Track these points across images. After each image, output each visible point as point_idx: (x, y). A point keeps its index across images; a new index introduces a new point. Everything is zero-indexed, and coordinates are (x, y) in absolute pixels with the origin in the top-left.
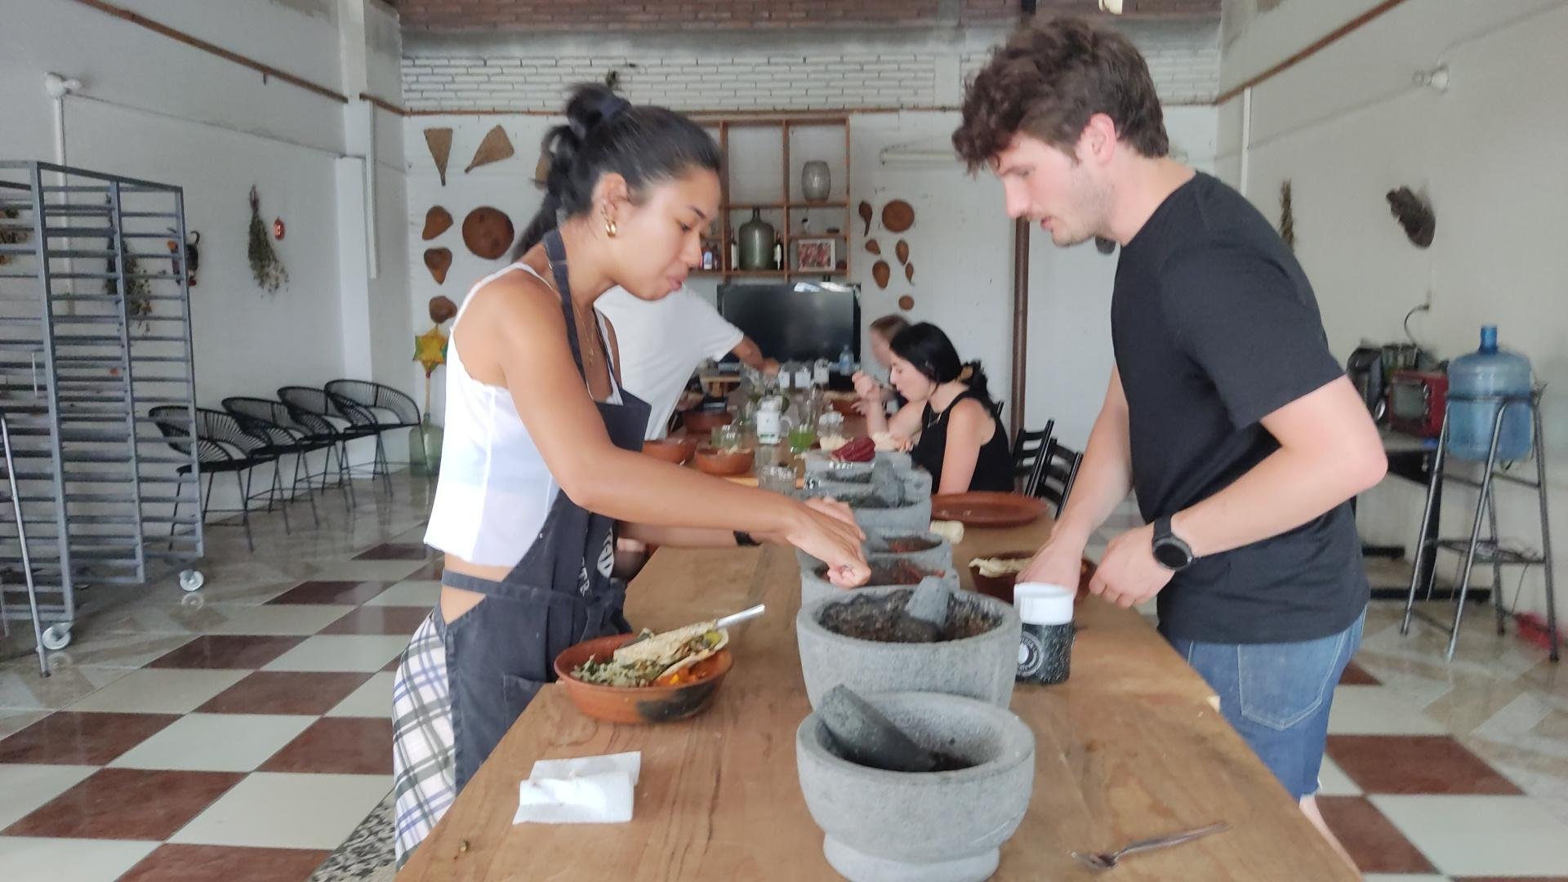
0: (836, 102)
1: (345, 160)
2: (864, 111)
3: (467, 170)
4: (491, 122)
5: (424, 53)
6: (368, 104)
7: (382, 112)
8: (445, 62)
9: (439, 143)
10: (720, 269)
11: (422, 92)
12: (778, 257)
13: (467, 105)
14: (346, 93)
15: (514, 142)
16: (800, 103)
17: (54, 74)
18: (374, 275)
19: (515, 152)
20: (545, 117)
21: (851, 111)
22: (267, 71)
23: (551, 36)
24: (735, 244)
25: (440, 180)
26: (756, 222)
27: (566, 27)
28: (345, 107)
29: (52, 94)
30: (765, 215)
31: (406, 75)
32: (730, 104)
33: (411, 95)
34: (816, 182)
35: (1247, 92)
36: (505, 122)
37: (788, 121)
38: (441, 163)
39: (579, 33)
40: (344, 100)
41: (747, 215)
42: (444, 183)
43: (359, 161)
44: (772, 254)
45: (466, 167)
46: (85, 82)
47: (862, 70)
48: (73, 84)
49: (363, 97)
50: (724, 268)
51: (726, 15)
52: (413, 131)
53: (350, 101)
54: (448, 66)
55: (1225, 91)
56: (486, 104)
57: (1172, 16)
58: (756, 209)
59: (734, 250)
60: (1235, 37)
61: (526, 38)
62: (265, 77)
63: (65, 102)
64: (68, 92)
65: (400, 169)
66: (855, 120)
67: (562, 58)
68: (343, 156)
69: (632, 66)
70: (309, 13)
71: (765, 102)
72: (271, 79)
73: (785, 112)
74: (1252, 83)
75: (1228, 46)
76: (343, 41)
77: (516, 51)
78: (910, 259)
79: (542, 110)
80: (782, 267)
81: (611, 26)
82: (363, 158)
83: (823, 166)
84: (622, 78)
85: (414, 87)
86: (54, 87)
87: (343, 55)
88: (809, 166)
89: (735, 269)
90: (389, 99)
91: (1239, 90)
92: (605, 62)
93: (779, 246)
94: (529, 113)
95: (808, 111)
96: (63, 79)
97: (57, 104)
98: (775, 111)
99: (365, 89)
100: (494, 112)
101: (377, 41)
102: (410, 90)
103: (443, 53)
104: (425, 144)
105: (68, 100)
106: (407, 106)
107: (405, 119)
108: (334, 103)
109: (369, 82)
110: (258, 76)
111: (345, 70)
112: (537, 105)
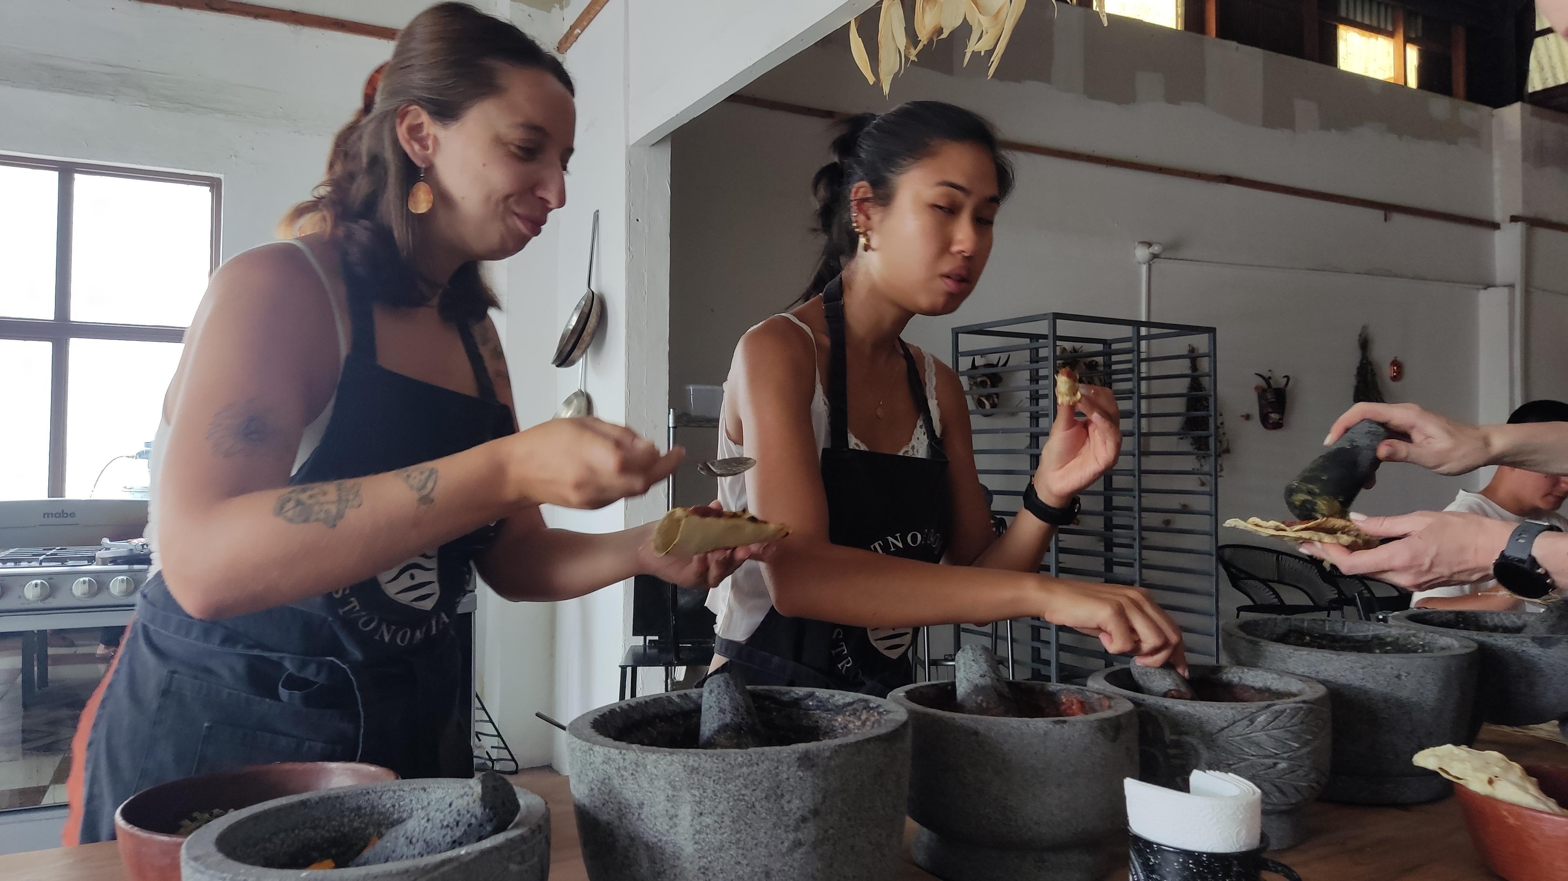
1: (1490, 290)
6: (1519, 227)
7: (1543, 235)
14: (1498, 215)
17: (1143, 243)
22: (1388, 208)
28: (1497, 233)
29: (1140, 261)
40: (1495, 226)
43: (1506, 290)
48: (1156, 249)
49: (1514, 219)
53: (1502, 226)
62: (1386, 215)
63: (1154, 267)
64: (1155, 256)
68: (1487, 286)
70: (1452, 141)
72: (1398, 218)
76: (1496, 163)
82: (1511, 286)
86: (1142, 253)
87: (1497, 178)
96: (1150, 245)
97: (1144, 268)
99: (1518, 210)
105: (1158, 264)
108: (1481, 233)
109: (1526, 202)
110: (1380, 214)
111: (1497, 194)
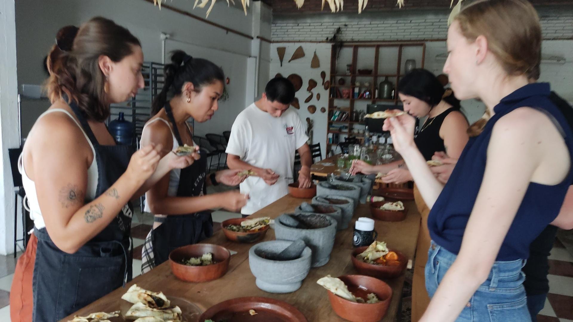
0: (421, 37)
1: (251, 58)
2: (432, 40)
3: (289, 61)
4: (298, 45)
5: (279, 22)
6: (259, 40)
7: (264, 43)
8: (285, 25)
9: (281, 52)
10: (371, 98)
11: (277, 35)
12: (393, 95)
13: (291, 39)
14: (253, 35)
15: (306, 52)
16: (408, 37)
17: (163, 33)
18: (256, 96)
19: (305, 56)
20: (315, 44)
21: (427, 40)
22: (228, 30)
23: (321, 15)
24: (377, 89)
25: (280, 64)
26: (386, 82)
27: (326, 12)
28: (253, 41)
29: (162, 39)
30: (390, 79)
31: (273, 29)
32: (381, 38)
33: (274, 36)
34: (410, 67)
36: (303, 45)
37: (401, 44)
38: (281, 59)
39: (330, 14)
40: (252, 38)
41: (382, 79)
42: (281, 66)
43: (255, 59)
44: (391, 93)
45: (289, 60)
46: (172, 35)
47: (433, 25)
48: (168, 36)
49: (258, 37)
50: (372, 98)
51: (383, 6)
52: (273, 48)
53: (254, 39)
54: (286, 26)
56: (297, 39)
58: (387, 77)
59: (377, 91)
61: (312, 16)
62: (227, 32)
63: (166, 42)
64: (167, 38)
65: (268, 61)
66: (428, 44)
67: (324, 23)
68: (250, 57)
69: (346, 25)
71: (394, 37)
72: (230, 33)
73: (401, 41)
76: (253, 19)
77: (309, 21)
79: (316, 41)
80: (394, 98)
82: (256, 57)
83: (413, 61)
84: (342, 30)
85: (275, 33)
86: (163, 37)
87: (253, 23)
88: (408, 61)
89: (377, 98)
90: (266, 37)
92: (338, 24)
93: (394, 91)
94: (311, 42)
95: (410, 41)
96: (165, 34)
97: (163, 42)
98: (397, 41)
99: (259, 35)
100: (299, 42)
101: (264, 18)
102: (273, 34)
103: (284, 22)
104: (276, 53)
105: (167, 41)
106: (272, 40)
107: (272, 44)
108: (249, 40)
109: (261, 32)
110: (225, 31)
111: (253, 28)
112: (314, 39)
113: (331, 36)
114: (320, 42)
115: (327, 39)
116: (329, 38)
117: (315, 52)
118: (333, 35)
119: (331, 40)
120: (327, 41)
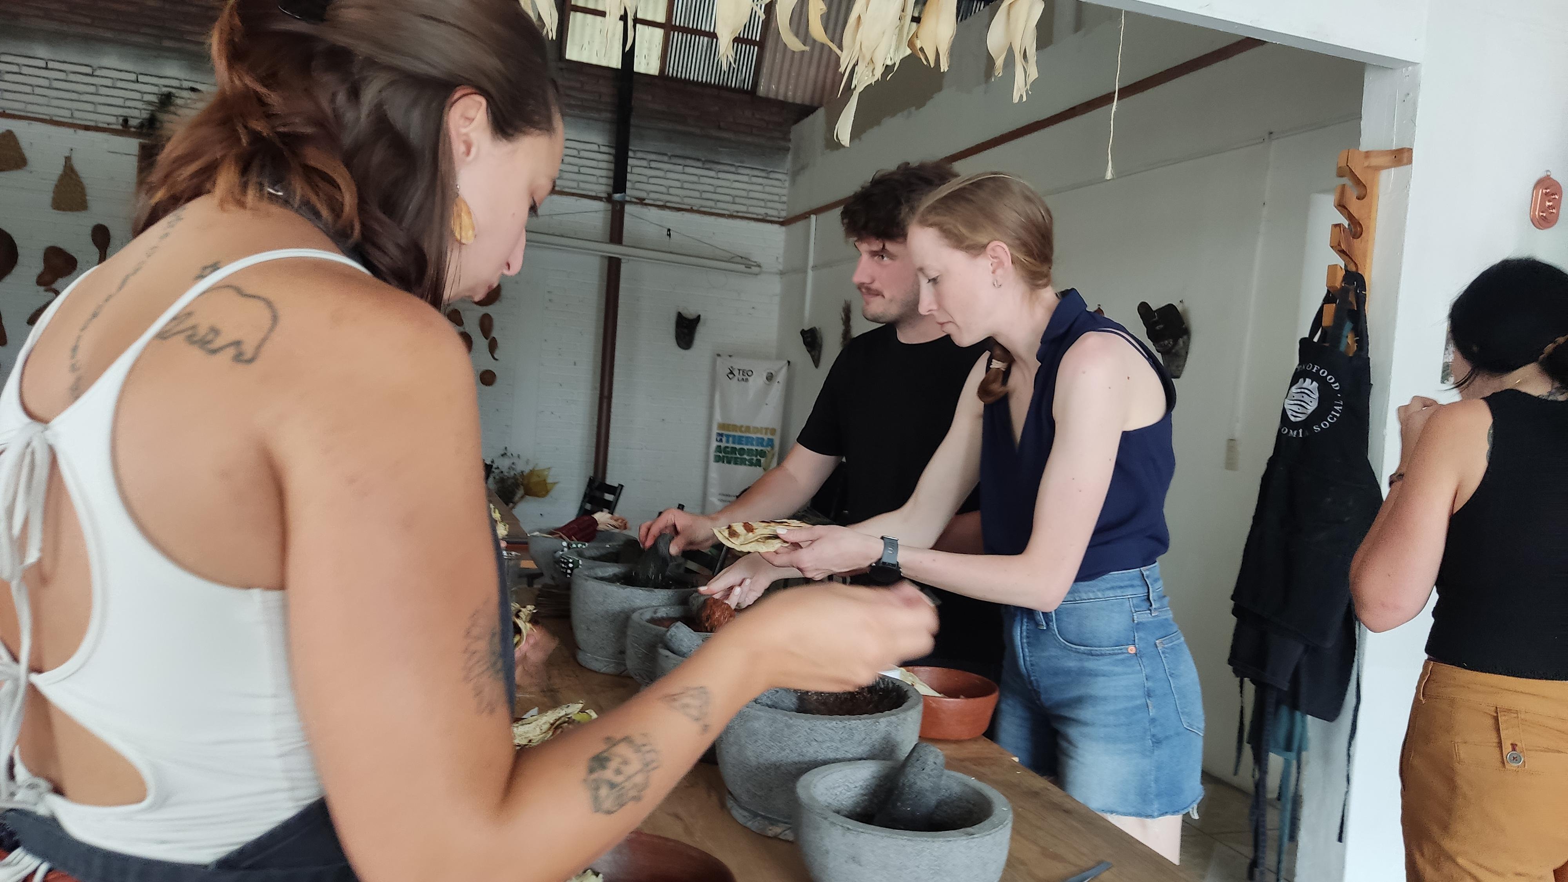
15: (28, 154)
19: (29, 164)
20: (71, 131)
23: (88, 41)
27: (109, 35)
35: (813, 217)
36: (18, 128)
39: (124, 44)
55: (792, 215)
57: (749, 139)
60: (803, 168)
61: (54, 38)
67: (101, 68)
69: (193, 90)
74: (818, 211)
75: (795, 174)
77: (42, 51)
78: (494, 334)
79: (70, 121)
81: (167, 43)
84: (176, 101)
91: (805, 216)
92: (158, 81)
94: (51, 122)
112: (63, 114)
113: (138, 114)
114: (87, 128)
115: (126, 121)
116: (133, 122)
117: (68, 159)
118: (145, 115)
119: (141, 126)
120: (125, 128)
